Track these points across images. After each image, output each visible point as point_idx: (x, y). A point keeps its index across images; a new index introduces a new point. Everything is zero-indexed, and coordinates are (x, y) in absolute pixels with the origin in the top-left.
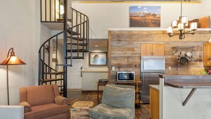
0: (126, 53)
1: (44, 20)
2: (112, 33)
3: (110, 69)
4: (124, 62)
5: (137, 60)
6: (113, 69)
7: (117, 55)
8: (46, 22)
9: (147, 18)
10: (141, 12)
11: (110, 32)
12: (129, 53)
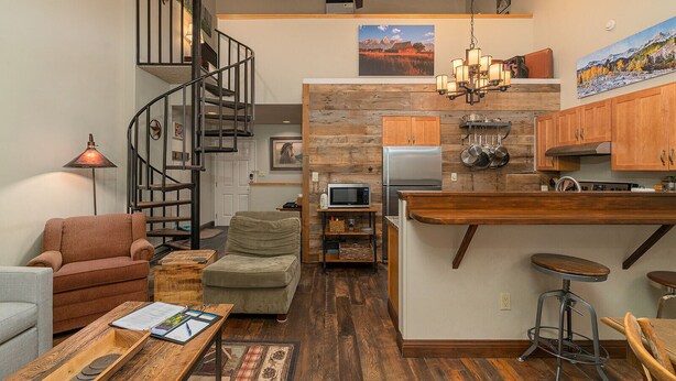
0: (346, 139)
1: (143, 59)
2: (312, 90)
3: (307, 177)
4: (342, 161)
5: (373, 157)
6: (315, 176)
7: (323, 144)
8: (149, 63)
9: (400, 53)
10: (387, 39)
11: (306, 87)
12: (353, 140)
